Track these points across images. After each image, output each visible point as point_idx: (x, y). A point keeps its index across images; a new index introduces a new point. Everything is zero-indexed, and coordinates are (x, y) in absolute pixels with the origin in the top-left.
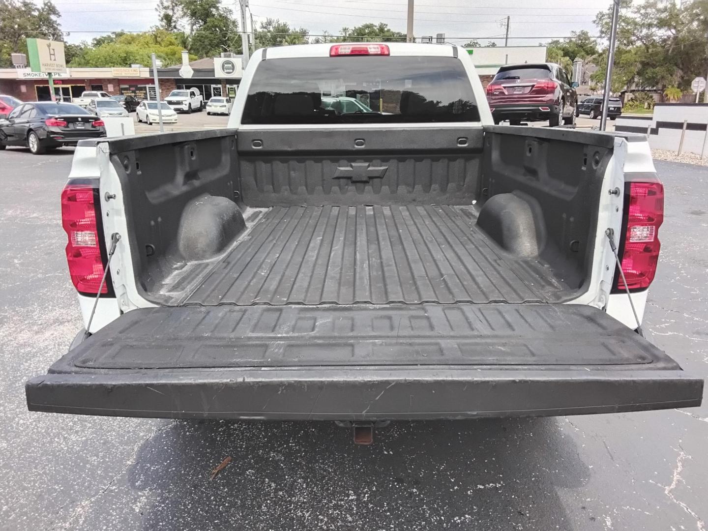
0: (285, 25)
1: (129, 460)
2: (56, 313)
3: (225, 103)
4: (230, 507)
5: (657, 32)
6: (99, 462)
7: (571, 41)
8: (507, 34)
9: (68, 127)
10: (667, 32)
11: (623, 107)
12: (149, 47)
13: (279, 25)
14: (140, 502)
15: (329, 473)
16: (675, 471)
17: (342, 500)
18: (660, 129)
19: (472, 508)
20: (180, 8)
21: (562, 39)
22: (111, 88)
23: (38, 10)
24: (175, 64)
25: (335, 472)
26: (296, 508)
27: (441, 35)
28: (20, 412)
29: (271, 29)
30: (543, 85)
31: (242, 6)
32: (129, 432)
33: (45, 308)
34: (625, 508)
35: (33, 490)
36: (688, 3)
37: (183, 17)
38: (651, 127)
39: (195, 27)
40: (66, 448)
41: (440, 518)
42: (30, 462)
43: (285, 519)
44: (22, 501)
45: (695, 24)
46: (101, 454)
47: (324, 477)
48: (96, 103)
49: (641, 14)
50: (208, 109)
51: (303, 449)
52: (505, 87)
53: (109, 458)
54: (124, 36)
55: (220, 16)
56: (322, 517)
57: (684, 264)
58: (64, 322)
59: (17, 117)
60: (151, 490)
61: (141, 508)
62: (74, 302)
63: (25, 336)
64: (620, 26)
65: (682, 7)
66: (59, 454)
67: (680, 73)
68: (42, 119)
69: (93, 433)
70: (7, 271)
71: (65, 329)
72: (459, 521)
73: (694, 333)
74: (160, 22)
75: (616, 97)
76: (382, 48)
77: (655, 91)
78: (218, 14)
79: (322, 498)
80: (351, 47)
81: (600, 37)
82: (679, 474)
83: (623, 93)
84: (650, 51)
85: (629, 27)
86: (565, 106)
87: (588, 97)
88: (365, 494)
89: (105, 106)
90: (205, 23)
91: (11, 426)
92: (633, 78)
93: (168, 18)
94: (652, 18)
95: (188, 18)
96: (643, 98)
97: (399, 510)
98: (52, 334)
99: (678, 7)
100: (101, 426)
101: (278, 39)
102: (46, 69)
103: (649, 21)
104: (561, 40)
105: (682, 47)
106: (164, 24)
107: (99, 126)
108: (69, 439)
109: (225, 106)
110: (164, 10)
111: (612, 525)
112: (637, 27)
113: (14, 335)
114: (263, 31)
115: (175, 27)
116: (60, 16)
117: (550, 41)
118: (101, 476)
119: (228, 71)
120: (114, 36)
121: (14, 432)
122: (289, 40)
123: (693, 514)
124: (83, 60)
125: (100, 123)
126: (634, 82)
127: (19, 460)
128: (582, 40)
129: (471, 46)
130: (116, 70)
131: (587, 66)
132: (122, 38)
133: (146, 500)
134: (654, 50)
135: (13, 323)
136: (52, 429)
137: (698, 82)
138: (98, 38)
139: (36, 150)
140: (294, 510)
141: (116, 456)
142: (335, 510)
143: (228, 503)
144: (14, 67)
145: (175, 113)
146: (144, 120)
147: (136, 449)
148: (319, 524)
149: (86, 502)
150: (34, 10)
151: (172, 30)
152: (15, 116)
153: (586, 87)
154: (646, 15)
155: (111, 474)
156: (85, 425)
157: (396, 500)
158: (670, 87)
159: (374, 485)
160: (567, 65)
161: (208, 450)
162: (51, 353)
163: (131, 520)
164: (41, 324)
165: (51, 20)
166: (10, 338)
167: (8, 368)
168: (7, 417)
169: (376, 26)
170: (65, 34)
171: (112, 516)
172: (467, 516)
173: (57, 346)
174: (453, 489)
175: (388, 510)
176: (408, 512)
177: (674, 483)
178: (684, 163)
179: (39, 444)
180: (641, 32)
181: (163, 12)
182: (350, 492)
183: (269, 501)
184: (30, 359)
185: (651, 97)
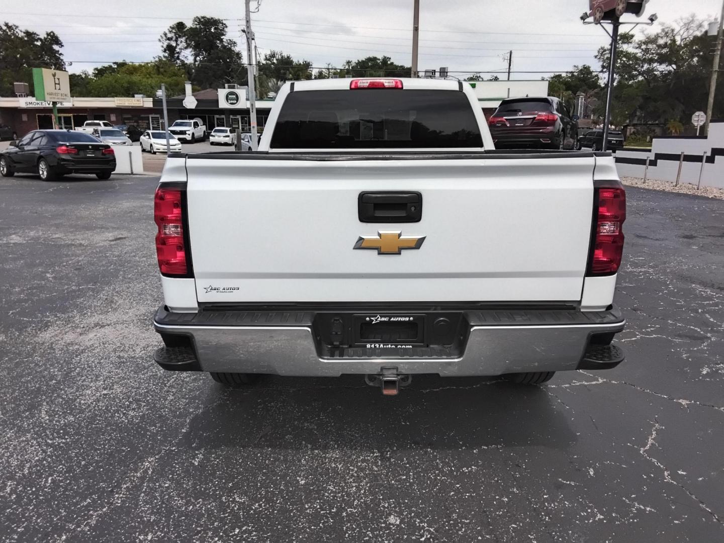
0: (288, 57)
1: (183, 429)
2: (95, 319)
3: (228, 133)
4: (275, 461)
5: (658, 67)
6: (158, 431)
7: (573, 75)
8: (509, 68)
9: (78, 154)
10: (668, 67)
11: (625, 141)
12: (152, 78)
13: (282, 57)
14: (198, 458)
15: (356, 437)
16: (650, 437)
17: (369, 456)
18: (658, 161)
19: (478, 462)
20: (183, 39)
21: (565, 73)
22: (113, 118)
23: (41, 40)
24: (179, 95)
25: (361, 437)
26: (330, 462)
27: (444, 69)
28: (80, 394)
29: (275, 61)
30: (543, 118)
31: (248, 39)
32: (180, 409)
33: (85, 314)
34: (606, 463)
35: (104, 450)
36: (688, 39)
37: (186, 48)
38: (649, 159)
39: (198, 58)
40: (126, 421)
41: (451, 469)
42: (97, 431)
43: (322, 469)
44: (96, 458)
45: (695, 59)
46: (158, 425)
47: (352, 440)
48: (100, 132)
49: (642, 49)
50: (212, 139)
51: (332, 421)
52: (506, 119)
53: (165, 427)
54: (127, 67)
55: (224, 47)
56: (352, 468)
57: (672, 280)
58: (104, 326)
59: (26, 144)
60: (205, 449)
61: (199, 462)
62: (110, 309)
63: (71, 337)
64: (621, 60)
65: (682, 43)
66: (122, 426)
67: (681, 107)
68: (53, 146)
69: (148, 410)
70: (42, 284)
71: (106, 332)
72: (467, 471)
73: (676, 336)
74: (164, 53)
75: (618, 131)
76: (396, 83)
77: (657, 124)
78: (222, 46)
79: (352, 455)
80: (369, 81)
81: (602, 71)
82: (653, 439)
83: (626, 127)
84: (652, 85)
85: (631, 62)
86: (566, 138)
87: (590, 131)
88: (387, 452)
89: (108, 135)
90: (209, 54)
91: (74, 405)
92: (635, 112)
93: (170, 49)
94: (653, 54)
95: (191, 50)
96: (646, 132)
97: (416, 463)
98: (96, 335)
99: (678, 43)
100: (155, 405)
101: (282, 71)
102: (51, 98)
103: (651, 56)
104: (564, 75)
105: (683, 81)
106: (166, 55)
107: (109, 153)
108: (128, 414)
109: (228, 136)
110: (168, 41)
111: (594, 474)
112: (638, 62)
113: (60, 336)
114: (267, 63)
115: (178, 58)
116: (62, 46)
117: (552, 75)
118: (160, 440)
119: (232, 102)
120: (116, 66)
121: (78, 409)
122: (292, 72)
123: (662, 466)
124: (84, 90)
125: (110, 151)
126: (636, 116)
127: (87, 430)
128: (584, 74)
129: (474, 79)
130: (119, 100)
131: (589, 100)
132: (124, 69)
133: (202, 457)
134: (656, 84)
135: (57, 326)
136: (111, 407)
137: (699, 115)
138: (99, 67)
139: (45, 176)
140: (329, 463)
141: (171, 426)
142: (363, 463)
143: (273, 458)
144: (16, 96)
145: (178, 142)
146: (148, 148)
147: (188, 421)
148: (351, 473)
149: (152, 459)
150: (37, 40)
151: (175, 61)
152: (24, 143)
153: (589, 120)
154: (647, 51)
155: (169, 439)
156: (141, 404)
157: (414, 456)
158: (672, 120)
159: (395, 446)
160: (570, 98)
161: (251, 422)
162: (98, 350)
163: (193, 471)
164: (83, 327)
165: (54, 50)
166: (57, 338)
167: (61, 362)
168: (69, 398)
169: (379, 60)
170: (67, 64)
171: (176, 468)
172: (473, 467)
173: (102, 344)
174: (462, 449)
175: (408, 463)
176: (424, 464)
177: (648, 445)
178: (682, 193)
179: (102, 417)
180: (643, 67)
181: (166, 43)
182: (375, 450)
183: (307, 457)
184: (80, 355)
185: (654, 131)
